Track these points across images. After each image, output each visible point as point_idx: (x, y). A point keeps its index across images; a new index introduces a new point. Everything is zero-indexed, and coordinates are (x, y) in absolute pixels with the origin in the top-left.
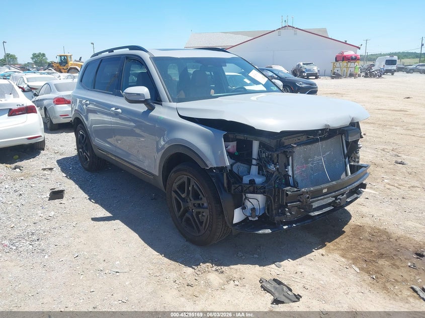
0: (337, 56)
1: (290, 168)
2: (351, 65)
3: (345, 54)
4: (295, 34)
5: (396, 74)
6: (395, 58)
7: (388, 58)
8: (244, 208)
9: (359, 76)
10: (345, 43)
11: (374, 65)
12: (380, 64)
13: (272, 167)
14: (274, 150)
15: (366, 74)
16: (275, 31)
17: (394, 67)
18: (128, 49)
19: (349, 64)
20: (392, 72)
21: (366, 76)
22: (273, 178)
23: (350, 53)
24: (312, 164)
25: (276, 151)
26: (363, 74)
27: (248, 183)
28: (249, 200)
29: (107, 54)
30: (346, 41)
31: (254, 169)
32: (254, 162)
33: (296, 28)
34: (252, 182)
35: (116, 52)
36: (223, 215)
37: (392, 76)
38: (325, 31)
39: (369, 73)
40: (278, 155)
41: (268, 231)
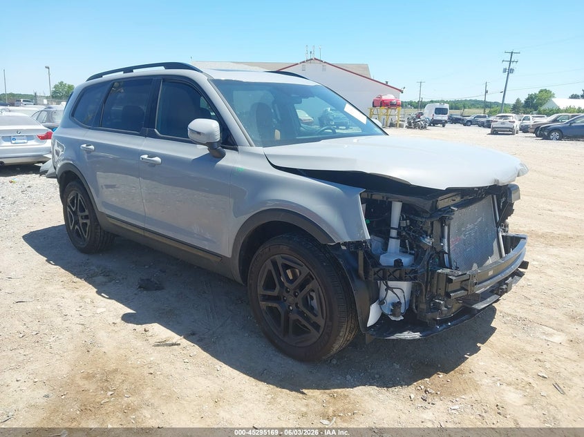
0: (374, 100)
1: (446, 241)
2: (392, 112)
3: (384, 98)
4: (324, 70)
5: (448, 125)
6: (447, 106)
7: (438, 105)
8: (381, 303)
9: (401, 126)
10: (386, 84)
11: (422, 114)
12: (428, 113)
13: (428, 241)
14: (428, 215)
15: (410, 123)
16: (297, 64)
17: (445, 118)
18: (162, 68)
19: (390, 110)
20: (443, 123)
21: (409, 127)
22: (426, 257)
23: (389, 97)
24: (465, 235)
25: (431, 217)
26: (406, 124)
27: (393, 264)
28: (393, 291)
29: (121, 75)
30: (387, 82)
31: (394, 244)
32: (394, 233)
33: (325, 62)
34: (398, 263)
35: (137, 72)
36: (356, 315)
37: (443, 128)
38: (366, 68)
39: (414, 124)
40: (432, 223)
41: (417, 335)
